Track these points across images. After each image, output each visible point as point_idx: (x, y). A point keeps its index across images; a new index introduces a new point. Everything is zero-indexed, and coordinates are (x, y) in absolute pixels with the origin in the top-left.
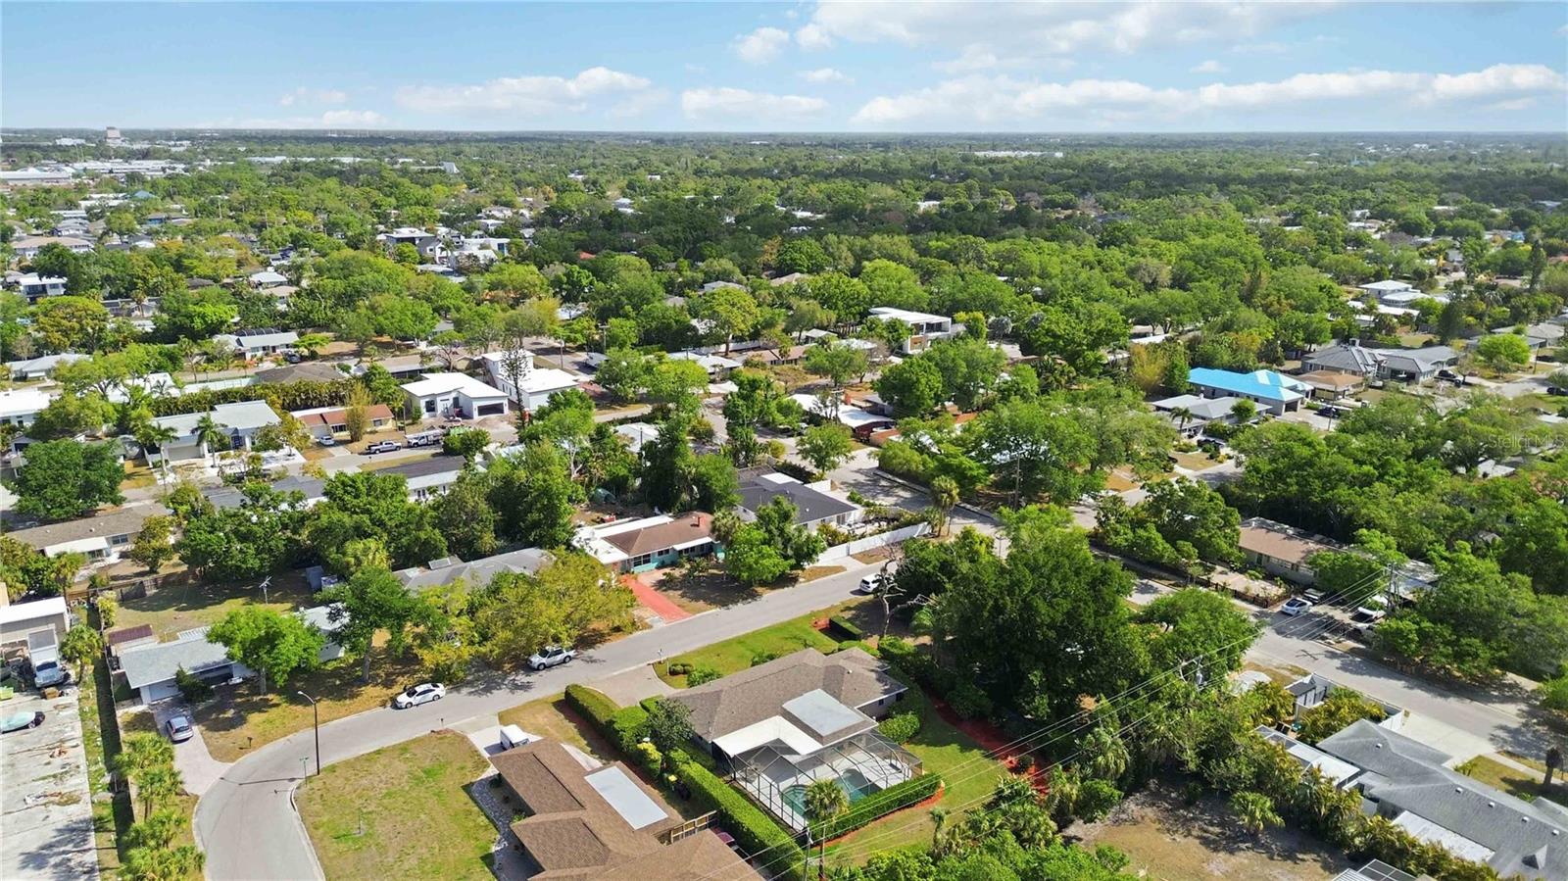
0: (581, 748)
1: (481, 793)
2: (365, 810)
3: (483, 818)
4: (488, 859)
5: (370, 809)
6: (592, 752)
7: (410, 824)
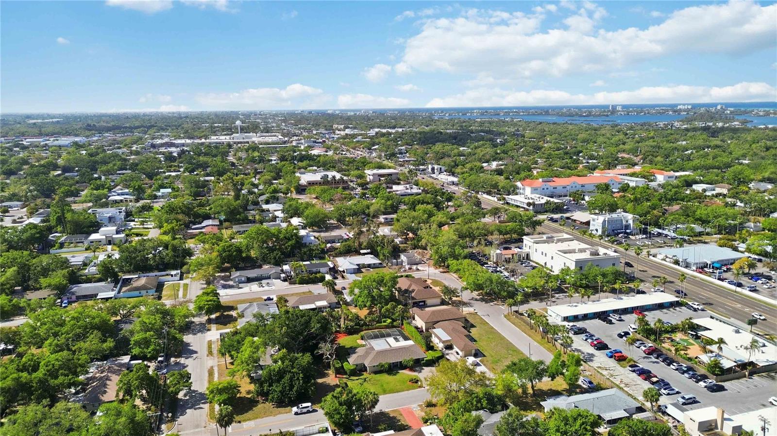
1: (481, 354)
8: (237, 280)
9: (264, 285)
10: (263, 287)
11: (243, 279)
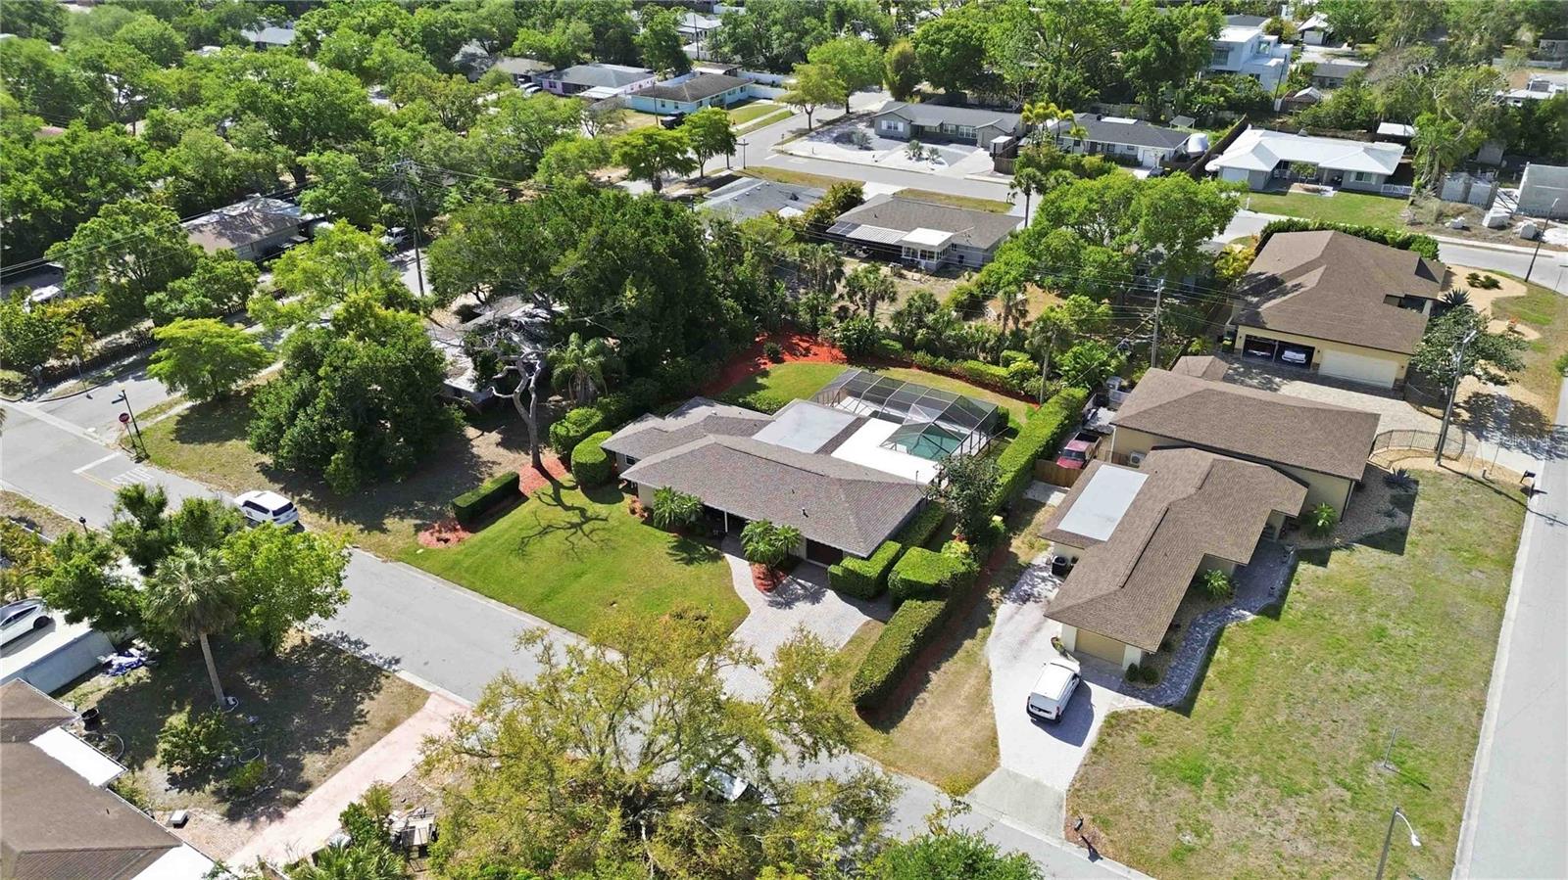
0: (984, 638)
1: (1177, 686)
2: (1348, 795)
3: (1218, 654)
4: (1273, 611)
5: (1340, 791)
6: (987, 623)
7: (1309, 721)
8: (884, 125)
9: (925, 154)
10: (920, 159)
11: (901, 127)
